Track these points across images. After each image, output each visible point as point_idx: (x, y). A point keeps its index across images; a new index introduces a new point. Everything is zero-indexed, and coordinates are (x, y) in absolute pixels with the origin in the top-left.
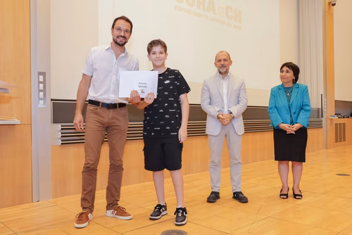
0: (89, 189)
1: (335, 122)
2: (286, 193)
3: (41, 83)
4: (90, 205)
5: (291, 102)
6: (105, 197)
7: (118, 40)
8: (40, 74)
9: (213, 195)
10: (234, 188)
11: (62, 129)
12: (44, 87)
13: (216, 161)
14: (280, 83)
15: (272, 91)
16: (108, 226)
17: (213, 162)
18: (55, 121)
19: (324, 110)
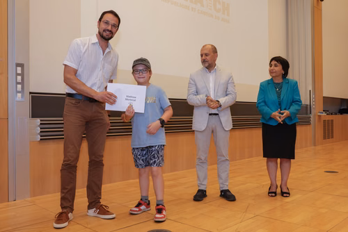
0: (69, 187)
1: (323, 119)
2: (274, 191)
3: (19, 75)
4: (70, 204)
5: (282, 98)
6: (86, 195)
7: (105, 34)
8: (18, 65)
9: (200, 193)
10: (222, 186)
11: (41, 124)
12: (23, 79)
13: (203, 158)
14: (269, 77)
15: (261, 85)
16: (89, 226)
17: (200, 159)
18: (34, 115)
19: (313, 107)
